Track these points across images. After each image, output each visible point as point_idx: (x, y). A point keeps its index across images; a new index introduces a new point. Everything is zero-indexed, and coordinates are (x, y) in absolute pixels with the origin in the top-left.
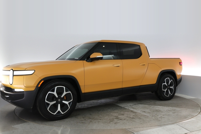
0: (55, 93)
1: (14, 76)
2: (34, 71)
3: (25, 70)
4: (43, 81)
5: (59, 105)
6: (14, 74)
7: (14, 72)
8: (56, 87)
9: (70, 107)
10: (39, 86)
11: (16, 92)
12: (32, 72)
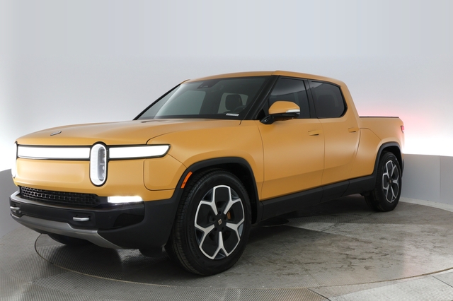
0: (212, 204)
1: (109, 160)
2: (167, 147)
3: (146, 145)
4: (190, 174)
5: (220, 233)
6: (111, 157)
7: (111, 149)
8: (215, 188)
9: (241, 238)
10: (183, 187)
11: (111, 206)
12: (161, 150)
